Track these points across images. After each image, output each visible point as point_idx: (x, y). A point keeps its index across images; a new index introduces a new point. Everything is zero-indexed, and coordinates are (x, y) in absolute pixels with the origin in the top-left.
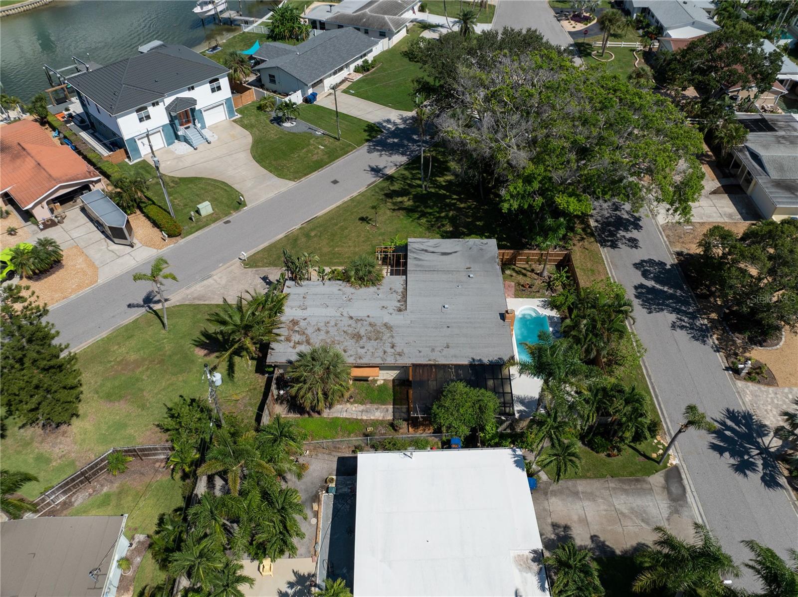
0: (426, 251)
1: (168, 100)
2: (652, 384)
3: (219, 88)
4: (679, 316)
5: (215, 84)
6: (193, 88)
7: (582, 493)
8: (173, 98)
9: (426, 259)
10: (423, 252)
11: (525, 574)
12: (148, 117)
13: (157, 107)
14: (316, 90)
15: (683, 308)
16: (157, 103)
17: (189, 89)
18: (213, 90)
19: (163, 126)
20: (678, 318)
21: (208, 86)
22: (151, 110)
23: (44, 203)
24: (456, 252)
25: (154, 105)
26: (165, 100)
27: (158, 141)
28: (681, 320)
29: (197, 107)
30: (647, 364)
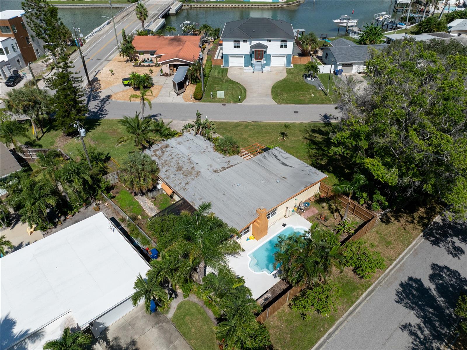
0: (276, 157)
1: (254, 43)
2: (325, 342)
3: (286, 47)
4: (422, 325)
5: (284, 44)
6: (270, 41)
7: (174, 346)
8: (257, 42)
9: (270, 160)
10: (273, 156)
11: (59, 329)
12: (239, 47)
13: (245, 43)
14: (345, 69)
15: (437, 324)
16: (246, 41)
17: (268, 41)
18: (282, 47)
19: (246, 55)
20: (419, 325)
21: (279, 43)
22: (242, 44)
23: (168, 65)
24: (291, 167)
25: (244, 41)
26: (252, 42)
27: (240, 62)
28: (420, 328)
29: (268, 53)
30: (340, 328)
